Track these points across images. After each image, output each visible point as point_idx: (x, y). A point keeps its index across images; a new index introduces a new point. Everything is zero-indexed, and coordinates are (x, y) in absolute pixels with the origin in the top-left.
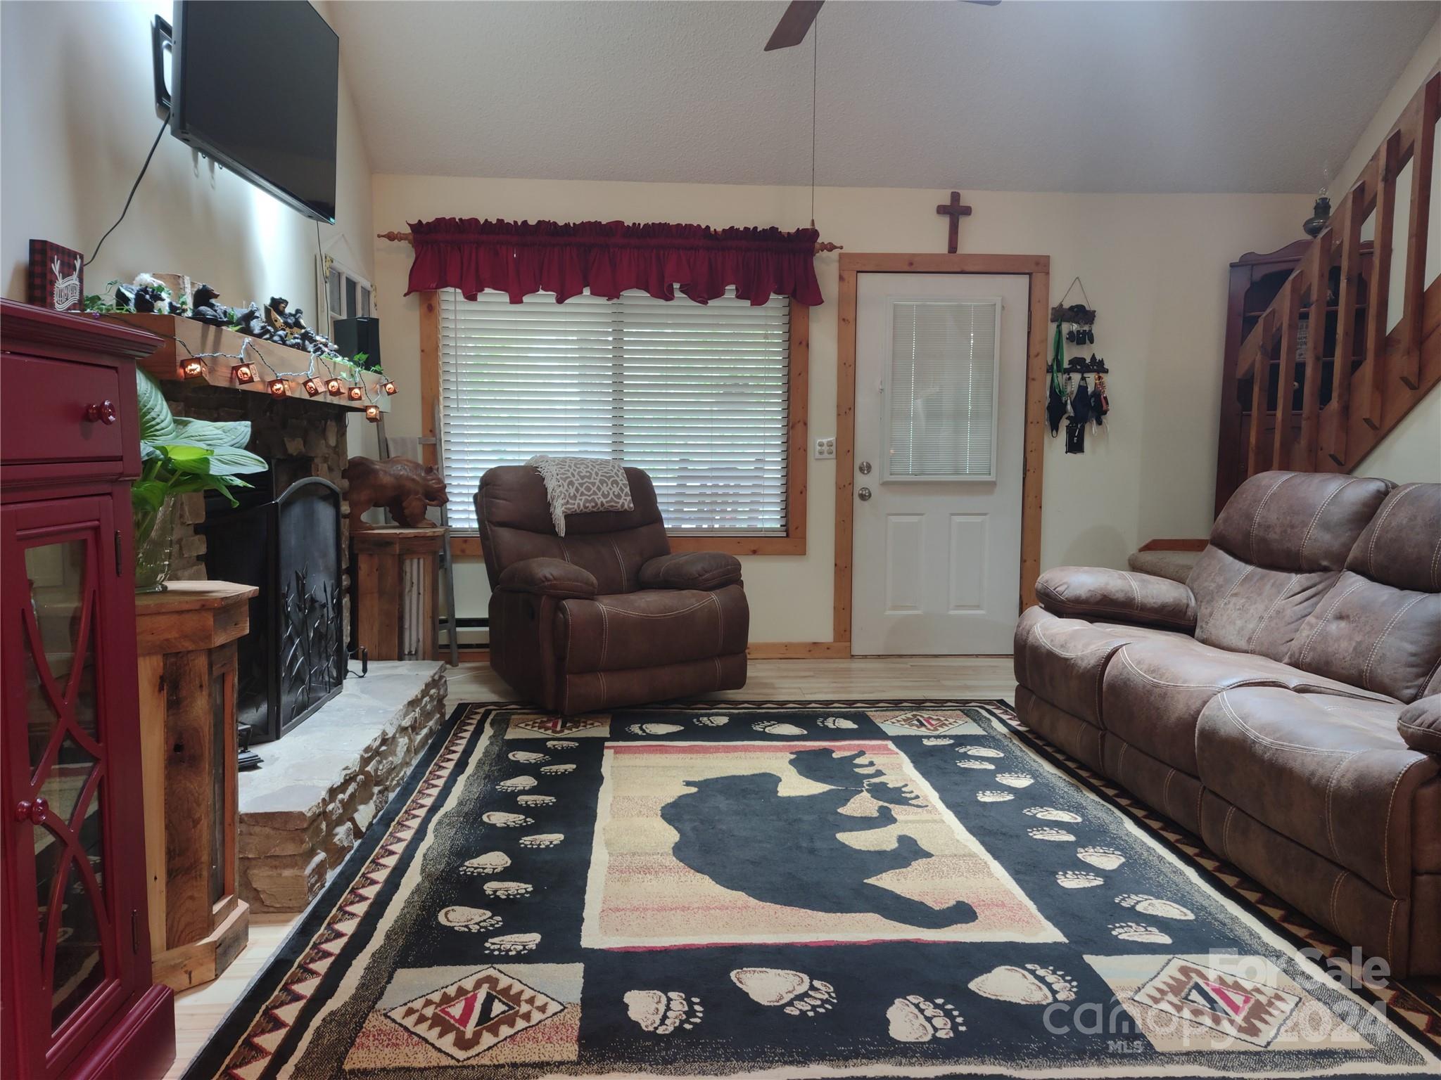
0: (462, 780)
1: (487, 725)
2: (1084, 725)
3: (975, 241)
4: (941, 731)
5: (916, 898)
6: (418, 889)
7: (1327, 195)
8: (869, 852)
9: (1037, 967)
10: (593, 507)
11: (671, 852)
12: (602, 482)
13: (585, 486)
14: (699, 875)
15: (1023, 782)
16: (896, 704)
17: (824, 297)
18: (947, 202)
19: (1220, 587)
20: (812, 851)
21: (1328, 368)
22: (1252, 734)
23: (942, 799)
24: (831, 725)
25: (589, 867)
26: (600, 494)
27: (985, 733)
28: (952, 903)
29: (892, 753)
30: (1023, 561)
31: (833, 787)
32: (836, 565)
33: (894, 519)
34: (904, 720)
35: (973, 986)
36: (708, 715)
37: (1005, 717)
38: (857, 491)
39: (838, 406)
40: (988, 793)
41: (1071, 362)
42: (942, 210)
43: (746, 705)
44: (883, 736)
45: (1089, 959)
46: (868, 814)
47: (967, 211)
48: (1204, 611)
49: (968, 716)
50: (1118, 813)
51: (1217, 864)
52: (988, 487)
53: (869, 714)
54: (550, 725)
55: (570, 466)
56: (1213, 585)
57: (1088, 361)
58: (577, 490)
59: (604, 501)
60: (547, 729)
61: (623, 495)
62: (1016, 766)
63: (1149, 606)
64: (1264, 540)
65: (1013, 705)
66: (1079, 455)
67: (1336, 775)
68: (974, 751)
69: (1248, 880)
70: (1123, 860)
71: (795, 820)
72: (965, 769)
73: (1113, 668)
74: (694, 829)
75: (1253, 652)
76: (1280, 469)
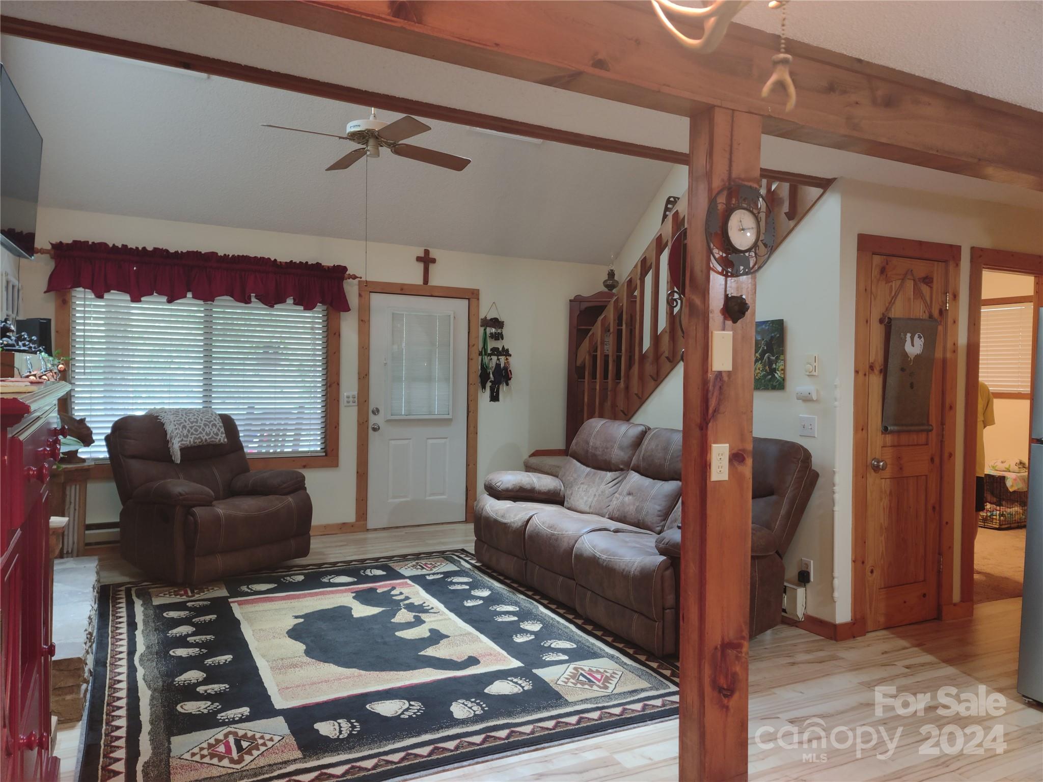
0: (139, 634)
1: (134, 598)
2: (515, 558)
3: (438, 278)
4: (434, 570)
5: (448, 658)
6: (153, 698)
7: (612, 268)
8: (416, 639)
9: (513, 678)
10: (200, 442)
11: (304, 655)
12: (205, 425)
13: (193, 428)
14: (326, 664)
15: (486, 593)
16: (404, 558)
17: (351, 308)
18: (422, 255)
19: (575, 479)
20: (385, 643)
21: (619, 358)
22: (598, 554)
23: (445, 607)
24: (370, 574)
25: (258, 670)
26: (204, 433)
27: (459, 569)
28: (466, 657)
29: (411, 586)
30: (468, 465)
31: (384, 609)
32: (357, 473)
33: (393, 442)
34: (412, 566)
35: (486, 691)
36: (290, 576)
37: (467, 559)
38: (371, 425)
39: (359, 373)
40: (469, 601)
41: (491, 350)
42: (419, 259)
43: (311, 567)
44: (402, 577)
45: (535, 671)
46: (408, 620)
47: (434, 261)
48: (568, 492)
49: (448, 560)
50: (535, 603)
51: (583, 621)
52: (446, 422)
53: (390, 565)
54: (183, 592)
55: (182, 415)
56: (572, 478)
57: (501, 349)
58: (189, 431)
59: (207, 438)
60: (181, 595)
61: (220, 433)
62: (480, 585)
63: (542, 491)
64: (594, 455)
65: (473, 552)
66: (497, 403)
67: (633, 570)
68: (456, 579)
69: (597, 626)
70: (541, 625)
71: (369, 629)
72: (454, 590)
73: (530, 527)
74: (312, 641)
75: (592, 513)
76: (599, 417)
